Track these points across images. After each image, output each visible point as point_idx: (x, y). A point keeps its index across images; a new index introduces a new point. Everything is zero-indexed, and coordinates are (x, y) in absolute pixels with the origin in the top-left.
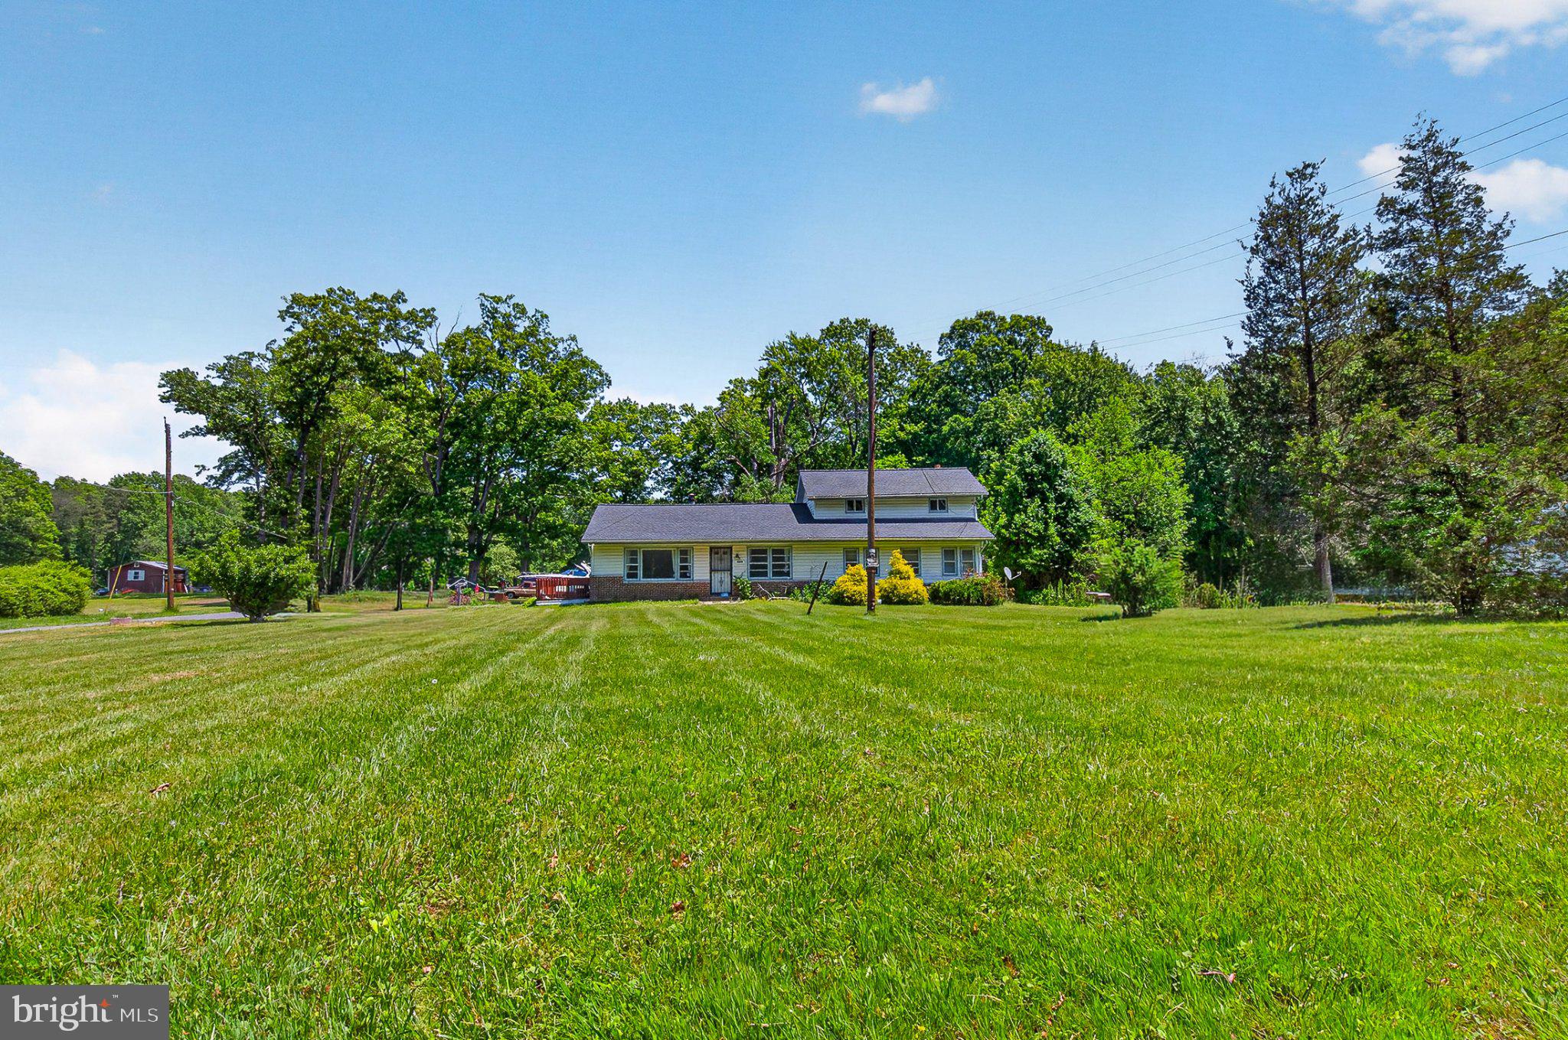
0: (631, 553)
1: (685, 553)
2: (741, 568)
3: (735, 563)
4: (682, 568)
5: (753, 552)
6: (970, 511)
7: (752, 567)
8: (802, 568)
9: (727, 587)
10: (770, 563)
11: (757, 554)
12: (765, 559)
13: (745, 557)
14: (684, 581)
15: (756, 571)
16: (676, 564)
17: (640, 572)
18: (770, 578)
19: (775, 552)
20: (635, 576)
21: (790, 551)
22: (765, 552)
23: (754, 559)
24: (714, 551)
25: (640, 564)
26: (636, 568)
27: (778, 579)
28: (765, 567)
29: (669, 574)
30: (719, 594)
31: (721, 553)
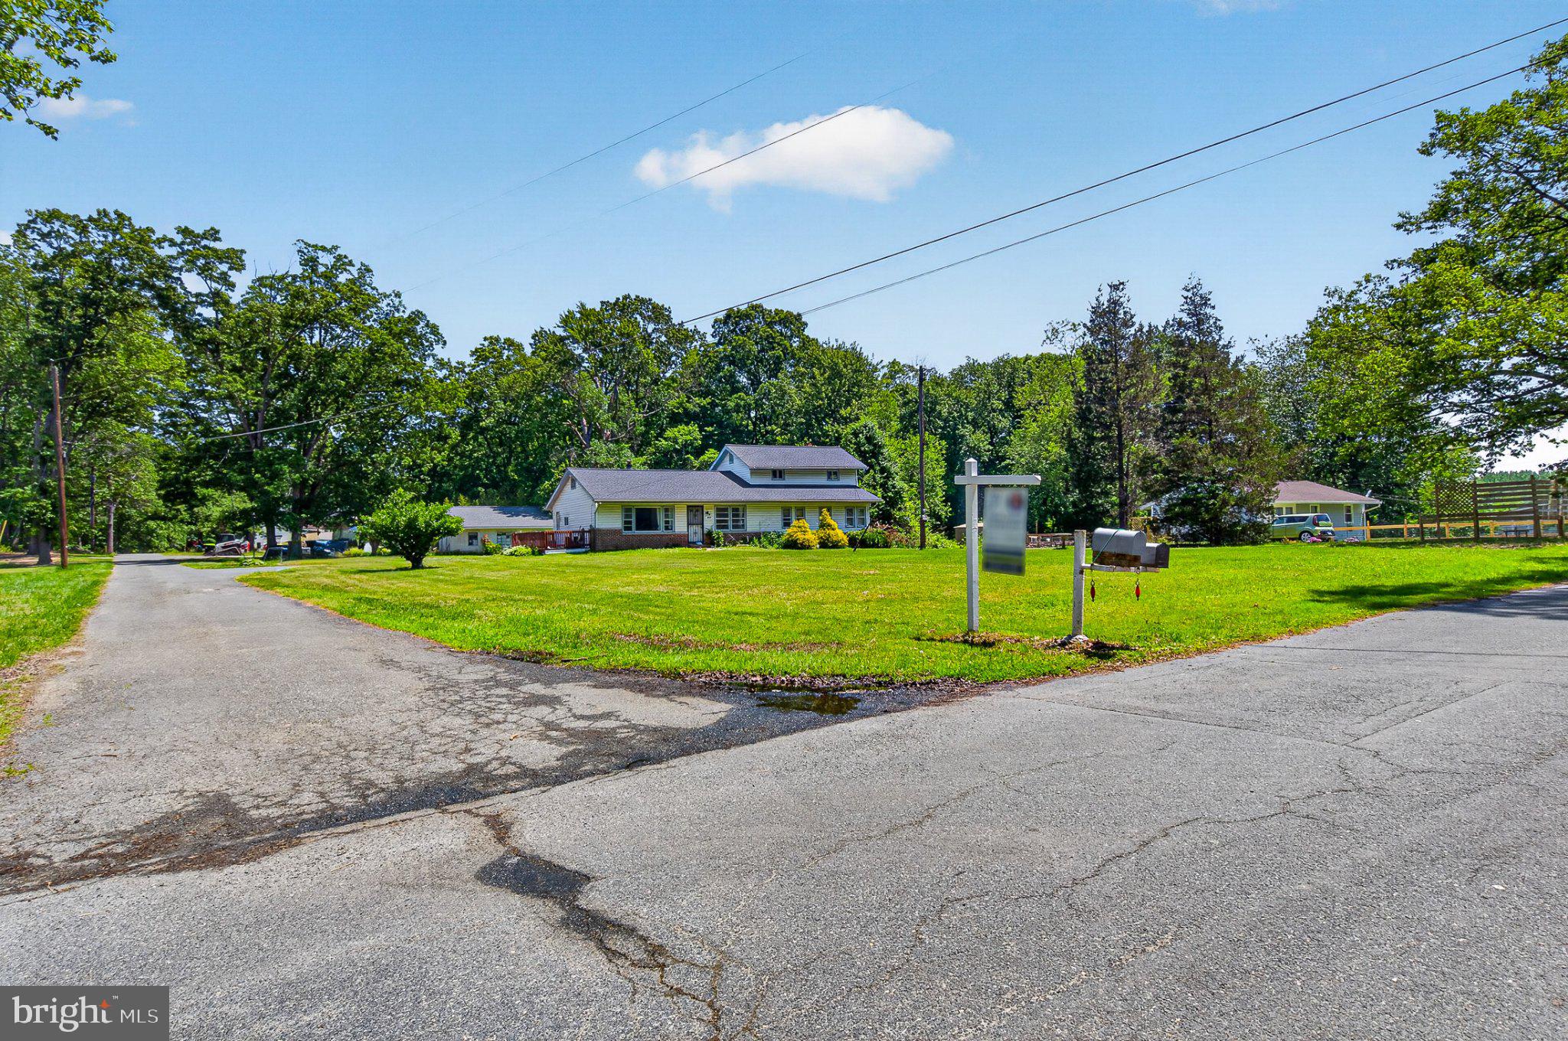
0: (627, 509)
1: (669, 510)
2: (710, 522)
3: (705, 518)
4: (667, 522)
5: (718, 510)
6: (853, 480)
7: (718, 521)
8: (753, 522)
9: (699, 537)
10: (730, 518)
11: (721, 511)
12: (727, 516)
13: (713, 513)
14: (669, 532)
15: (721, 525)
16: (661, 519)
17: (634, 525)
18: (730, 530)
19: (734, 510)
20: (629, 529)
21: (744, 510)
22: (726, 510)
23: (718, 515)
24: (690, 508)
25: (633, 519)
26: (630, 522)
27: (736, 531)
28: (726, 521)
29: (655, 527)
30: (694, 543)
31: (695, 511)
